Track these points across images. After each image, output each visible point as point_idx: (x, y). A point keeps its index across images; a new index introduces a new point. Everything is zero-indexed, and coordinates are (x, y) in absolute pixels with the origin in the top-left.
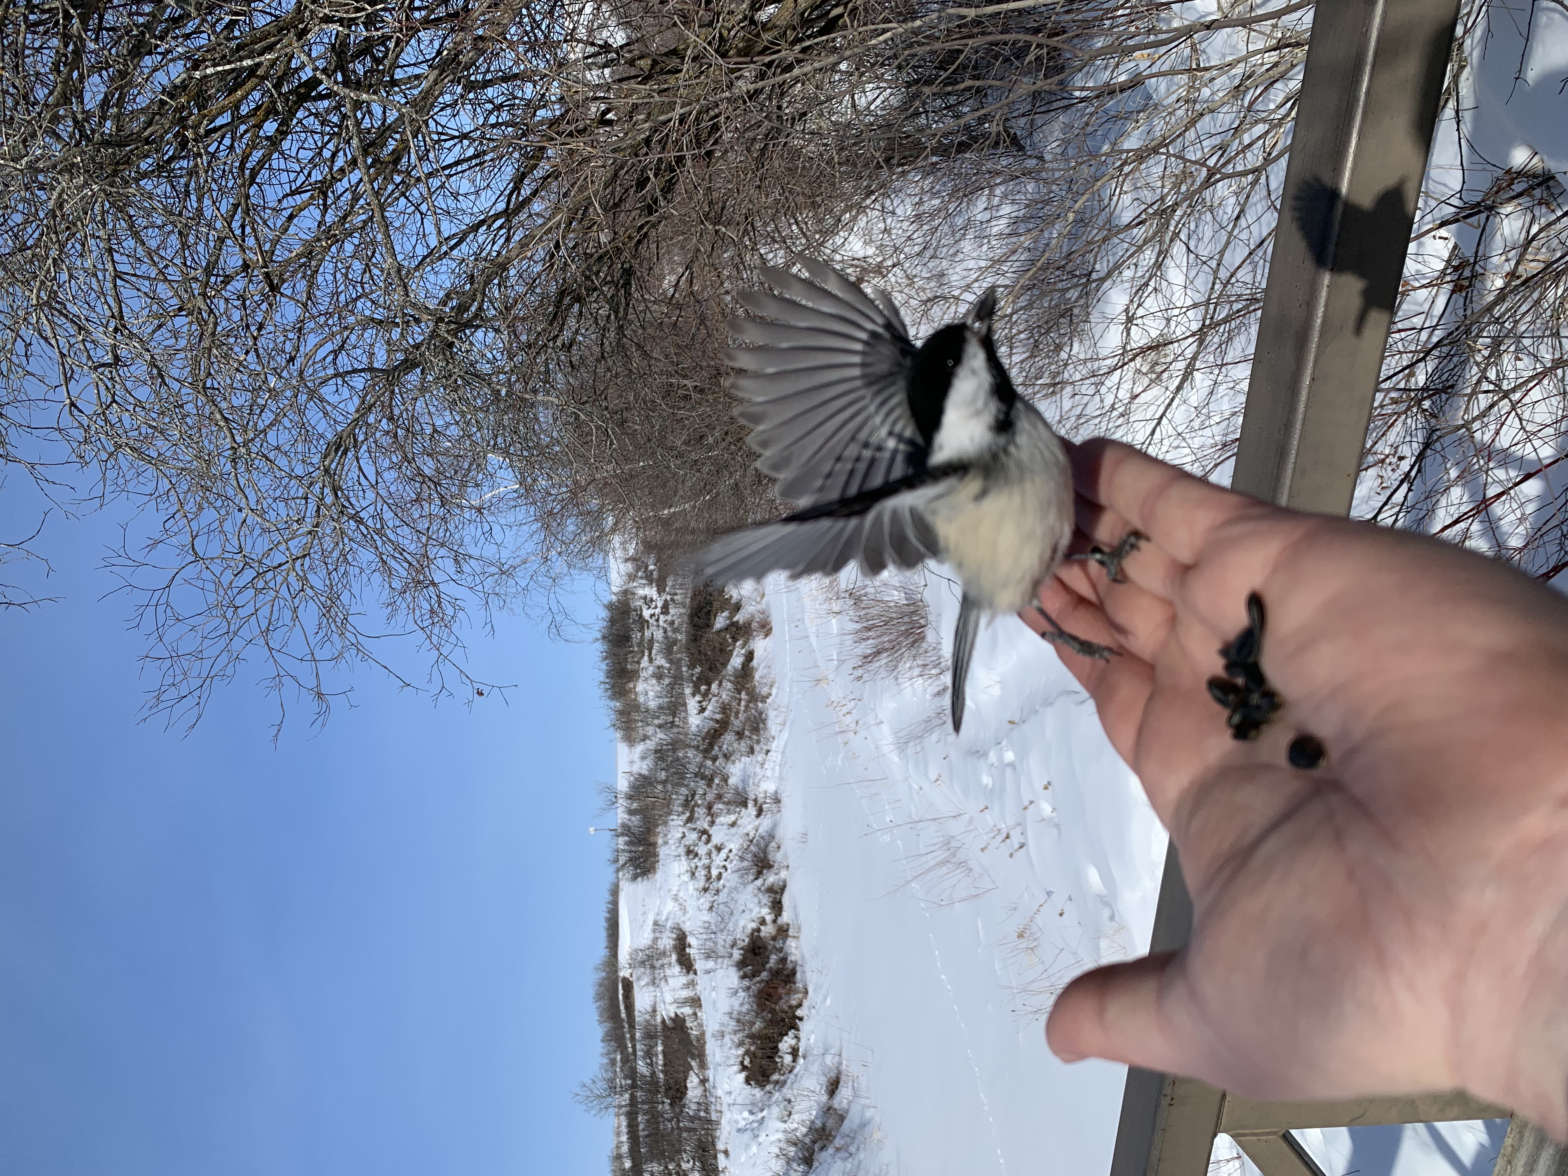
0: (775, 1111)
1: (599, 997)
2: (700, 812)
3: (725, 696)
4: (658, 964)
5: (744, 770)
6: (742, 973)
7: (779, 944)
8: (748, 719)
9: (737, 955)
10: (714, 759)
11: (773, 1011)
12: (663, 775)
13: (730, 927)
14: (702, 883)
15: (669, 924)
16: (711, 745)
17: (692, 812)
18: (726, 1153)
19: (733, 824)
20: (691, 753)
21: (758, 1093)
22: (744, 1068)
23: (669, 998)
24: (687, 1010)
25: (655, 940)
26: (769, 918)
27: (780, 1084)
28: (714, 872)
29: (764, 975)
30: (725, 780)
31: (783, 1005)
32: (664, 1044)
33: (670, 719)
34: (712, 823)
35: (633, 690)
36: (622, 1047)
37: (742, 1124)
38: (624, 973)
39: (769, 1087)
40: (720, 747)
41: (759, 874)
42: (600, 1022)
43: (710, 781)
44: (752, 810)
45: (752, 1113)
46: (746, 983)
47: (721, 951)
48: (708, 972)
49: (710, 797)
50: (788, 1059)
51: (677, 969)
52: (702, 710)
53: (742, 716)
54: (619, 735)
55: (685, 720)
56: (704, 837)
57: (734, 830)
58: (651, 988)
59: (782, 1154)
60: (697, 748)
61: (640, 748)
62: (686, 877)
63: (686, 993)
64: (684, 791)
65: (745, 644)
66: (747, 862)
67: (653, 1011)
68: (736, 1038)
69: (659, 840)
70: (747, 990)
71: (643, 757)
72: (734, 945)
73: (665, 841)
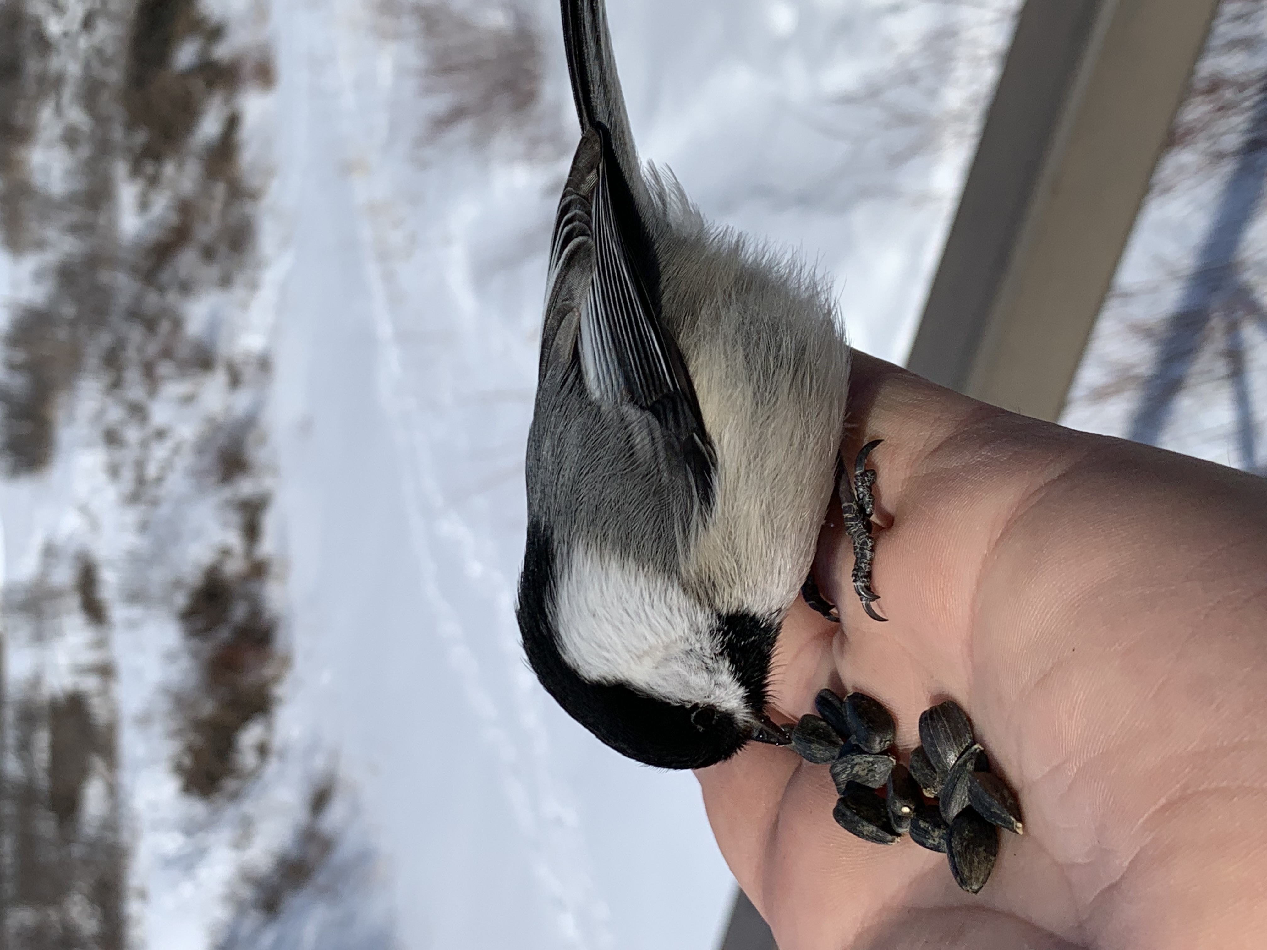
0: (226, 834)
2: (132, 375)
3: (186, 186)
4: (46, 610)
5: (213, 311)
7: (251, 588)
8: (224, 228)
9: (181, 600)
11: (233, 687)
12: (69, 311)
13: (174, 556)
15: (71, 549)
16: (158, 267)
17: (119, 373)
18: (143, 895)
19: (188, 399)
20: (121, 278)
21: (200, 807)
22: (179, 769)
23: (63, 663)
24: (91, 683)
25: (44, 574)
26: (237, 548)
27: (235, 797)
28: (152, 471)
29: (224, 634)
30: (178, 323)
31: (249, 679)
32: (55, 732)
33: (87, 216)
34: (152, 394)
37: (171, 851)
39: (217, 800)
40: (174, 271)
41: (227, 479)
43: (151, 325)
44: (221, 378)
45: (187, 835)
47: (155, 592)
48: (132, 625)
49: (152, 349)
50: (251, 759)
51: (78, 619)
52: (144, 205)
53: (214, 222)
55: (112, 224)
56: (137, 417)
57: (188, 408)
58: (35, 647)
60: (133, 269)
61: (32, 261)
62: (102, 478)
63: (89, 657)
65: (228, 101)
66: (209, 460)
67: (36, 681)
68: (173, 725)
69: (59, 415)
70: (195, 655)
71: (38, 276)
72: (177, 584)
73: (71, 419)
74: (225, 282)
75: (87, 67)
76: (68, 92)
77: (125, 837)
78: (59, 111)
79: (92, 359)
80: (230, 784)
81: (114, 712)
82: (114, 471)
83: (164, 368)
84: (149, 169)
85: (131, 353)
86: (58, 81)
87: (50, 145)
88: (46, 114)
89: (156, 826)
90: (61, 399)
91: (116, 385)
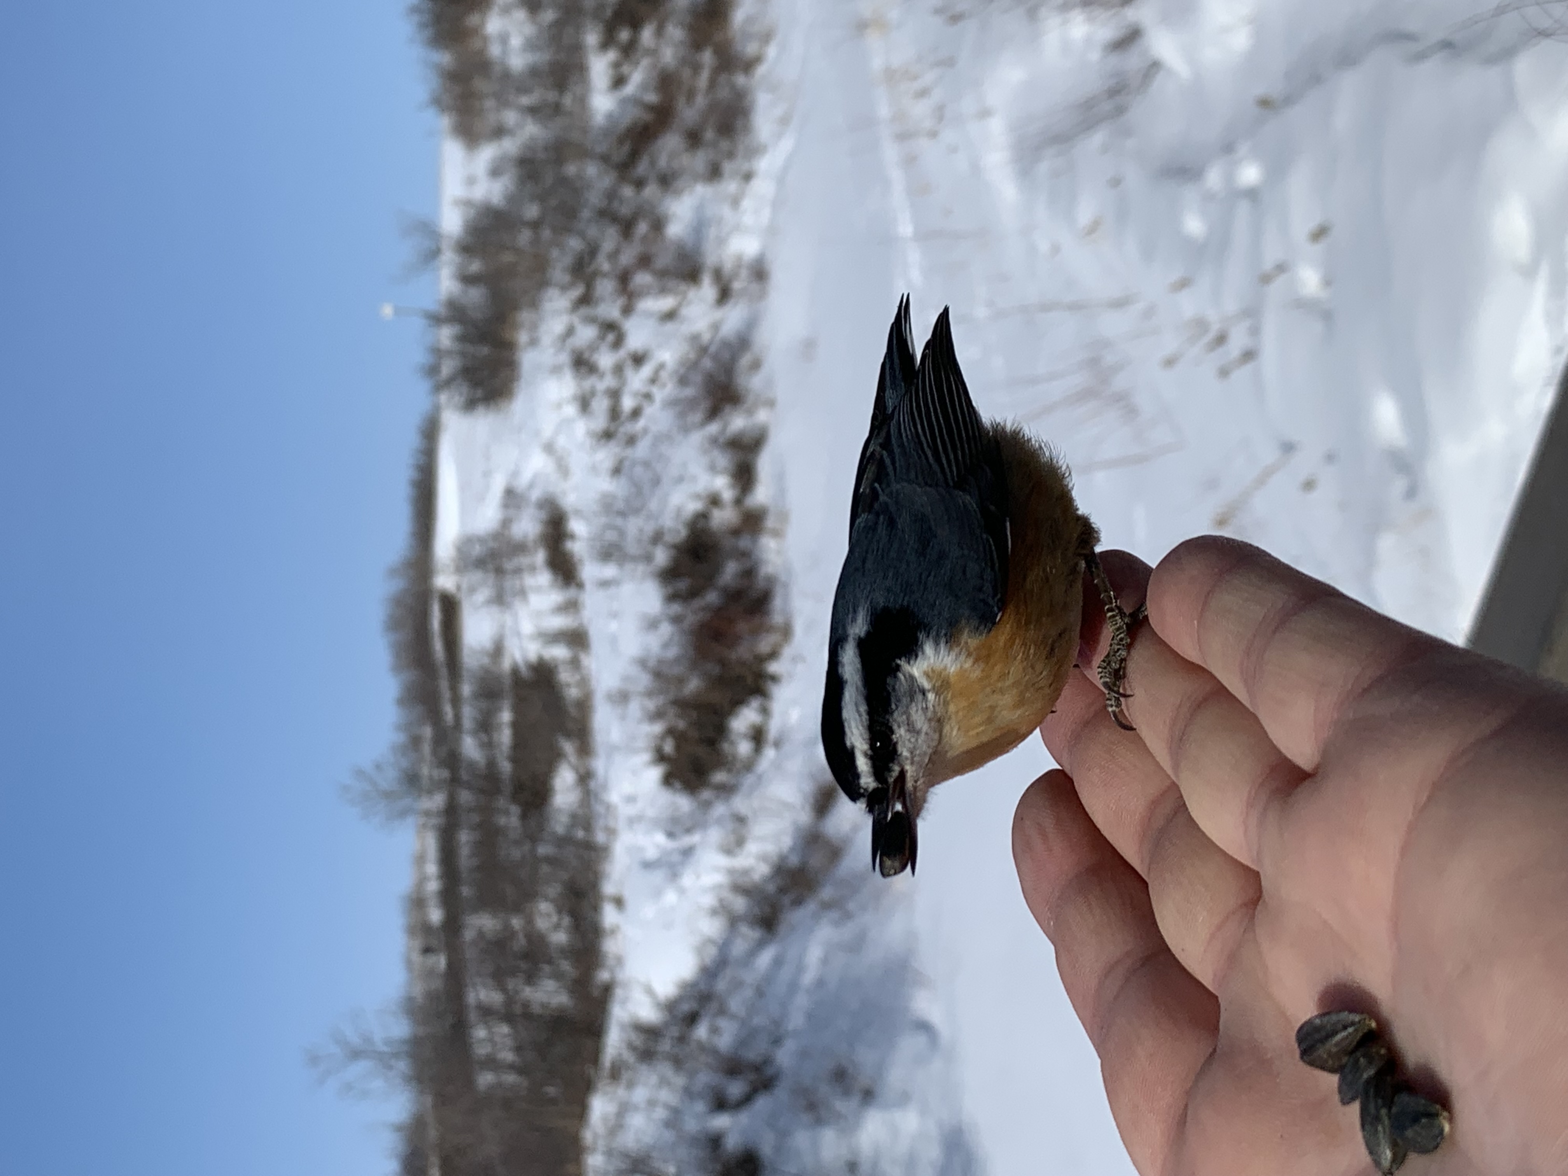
0: (715, 835)
1: (393, 624)
2: (605, 287)
3: (669, 55)
4: (509, 565)
5: (700, 209)
6: (670, 590)
7: (744, 543)
8: (713, 107)
9: (662, 557)
10: (640, 184)
11: (723, 663)
12: (532, 211)
13: (653, 505)
14: (600, 421)
15: (535, 495)
16: (634, 156)
17: (589, 286)
18: (619, 902)
19: (670, 316)
20: (592, 170)
21: (683, 803)
22: (660, 757)
23: (527, 627)
24: (559, 652)
25: (506, 523)
26: (728, 495)
27: (727, 790)
28: (628, 403)
29: (712, 597)
30: (658, 225)
31: (742, 652)
32: (517, 710)
33: (551, 96)
34: (627, 310)
35: (476, 31)
36: (433, 714)
37: (651, 854)
38: (444, 581)
39: (706, 794)
40: (653, 163)
41: (714, 413)
42: (397, 668)
43: (627, 227)
44: (707, 290)
45: (670, 835)
46: (676, 608)
47: (632, 548)
48: (605, 584)
49: (627, 258)
50: (744, 748)
51: (544, 578)
52: (619, 82)
53: (701, 101)
54: (445, 122)
55: (583, 101)
56: (611, 337)
57: (670, 326)
58: (495, 610)
59: (721, 909)
60: (605, 159)
61: (488, 153)
62: (571, 410)
63: (559, 622)
64: (575, 244)
66: (693, 390)
67: (497, 650)
68: (652, 704)
69: (522, 337)
70: (677, 621)
71: (495, 172)
72: (657, 538)
73: (534, 342)
74: (714, 173)
79: (559, 273)
80: (720, 777)
82: (584, 403)
83: (642, 279)
84: (624, 35)
85: (603, 263)
87: (506, 10)
89: (634, 822)
91: (585, 300)
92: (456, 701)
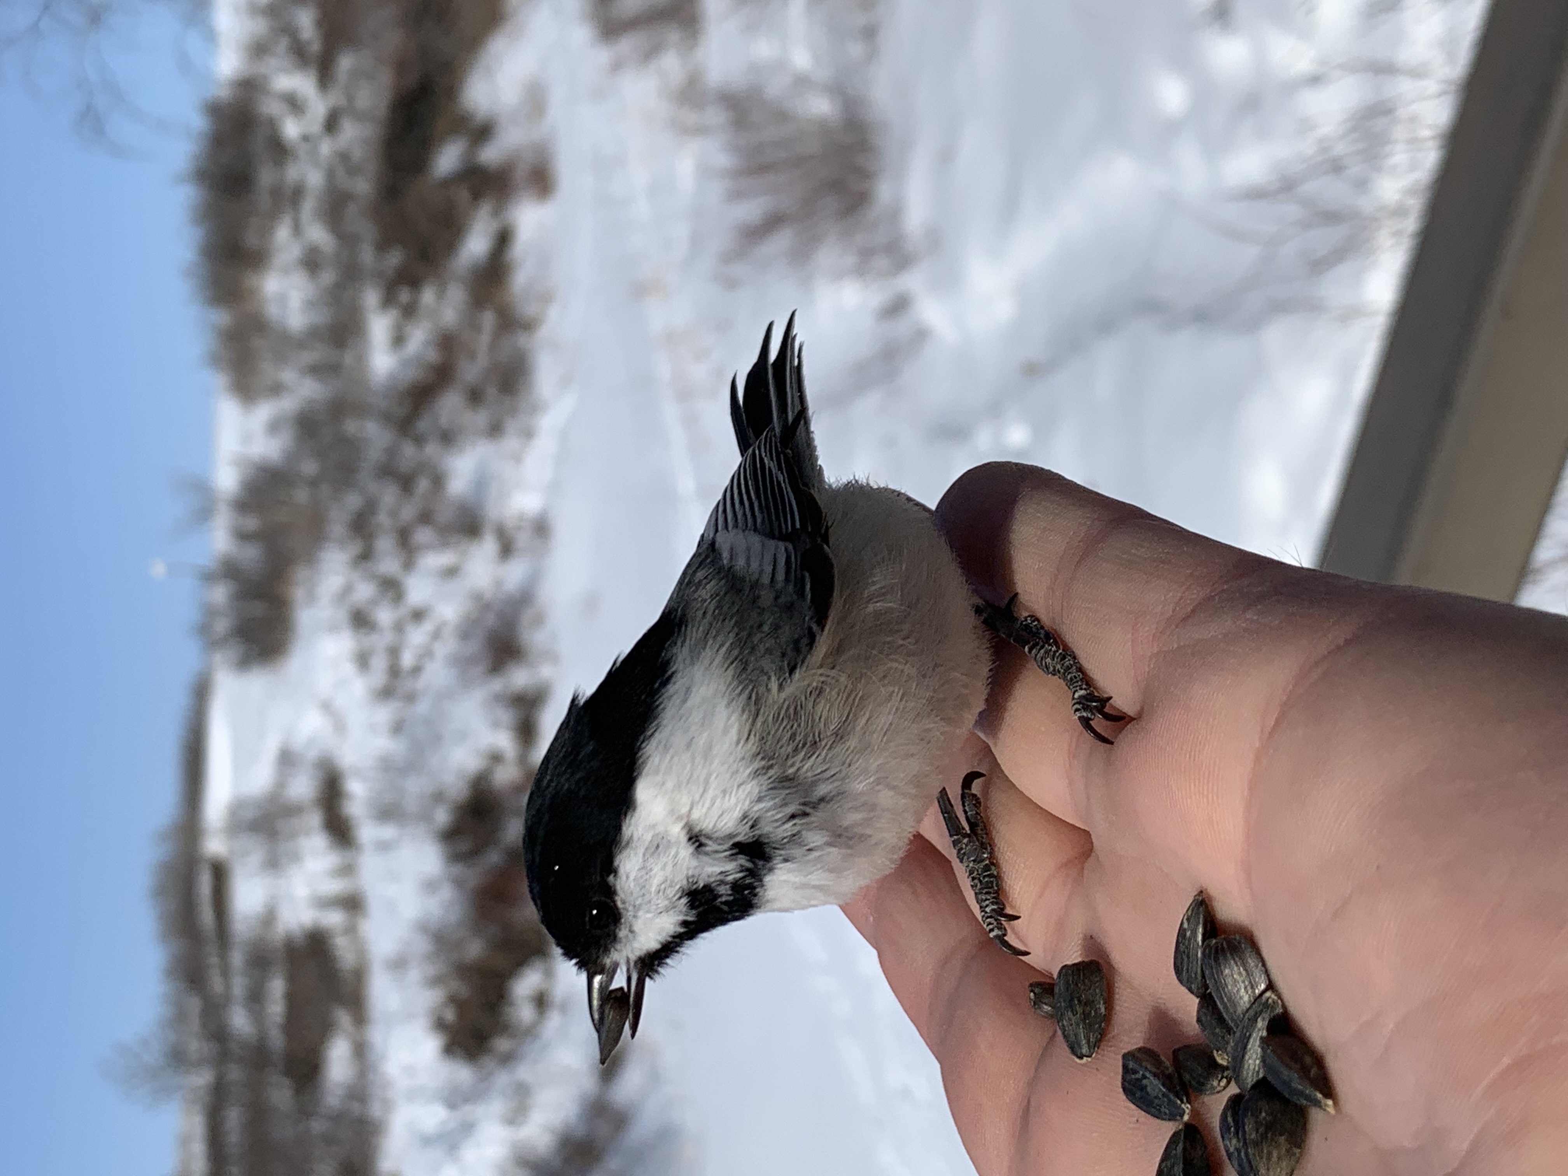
0: (496, 1105)
3: (448, 316)
4: (282, 830)
5: (480, 466)
6: (452, 850)
8: (494, 365)
9: (442, 817)
11: (504, 925)
12: (310, 468)
13: (434, 763)
15: (312, 755)
16: (416, 412)
17: (369, 542)
19: (451, 572)
20: (371, 428)
21: (466, 1072)
22: (440, 1025)
23: (301, 892)
24: (336, 919)
25: (280, 785)
26: (510, 752)
28: (407, 659)
29: (495, 857)
30: (438, 481)
32: (292, 979)
33: (331, 355)
34: (409, 565)
35: (255, 291)
36: (202, 985)
37: (430, 1127)
38: (214, 846)
40: (434, 419)
41: (496, 668)
44: (488, 546)
45: (450, 1107)
46: (457, 869)
47: (411, 807)
48: (384, 847)
50: (527, 1012)
51: (320, 840)
52: (398, 340)
53: (481, 360)
54: (219, 380)
56: (390, 594)
57: (451, 583)
58: (267, 875)
60: (385, 416)
61: (265, 409)
65: (497, 212)
66: (475, 646)
67: (269, 917)
68: (432, 970)
69: (298, 594)
70: (458, 883)
71: (273, 427)
72: (438, 797)
73: (311, 598)
74: (495, 430)
75: (330, 175)
76: (308, 206)
77: (375, 1110)
78: (297, 230)
79: (337, 526)
80: (502, 1044)
81: (362, 954)
82: (363, 660)
83: (423, 535)
84: (404, 295)
85: (383, 518)
86: (297, 193)
87: (285, 271)
88: (282, 233)
89: (413, 1095)
90: (301, 573)
91: (365, 556)
92: (226, 973)
